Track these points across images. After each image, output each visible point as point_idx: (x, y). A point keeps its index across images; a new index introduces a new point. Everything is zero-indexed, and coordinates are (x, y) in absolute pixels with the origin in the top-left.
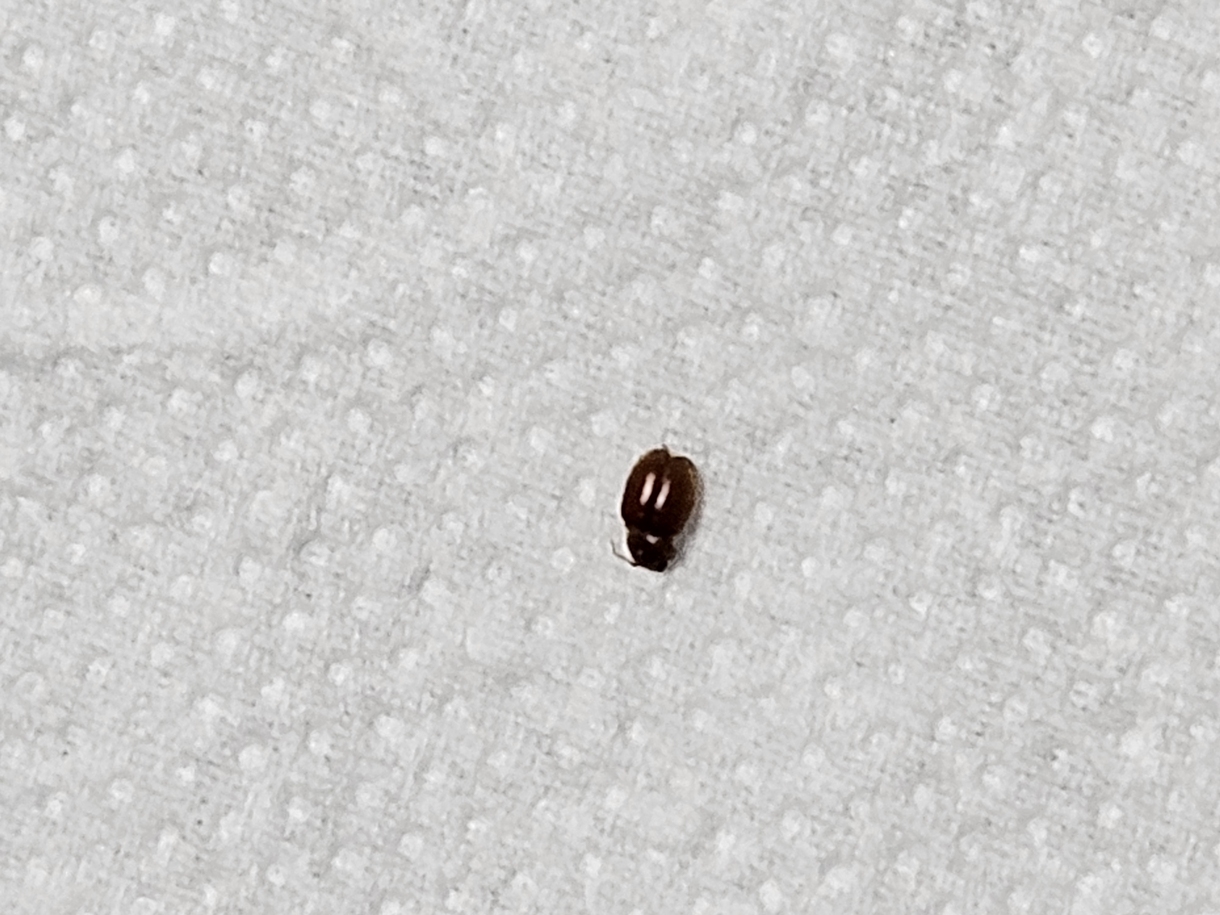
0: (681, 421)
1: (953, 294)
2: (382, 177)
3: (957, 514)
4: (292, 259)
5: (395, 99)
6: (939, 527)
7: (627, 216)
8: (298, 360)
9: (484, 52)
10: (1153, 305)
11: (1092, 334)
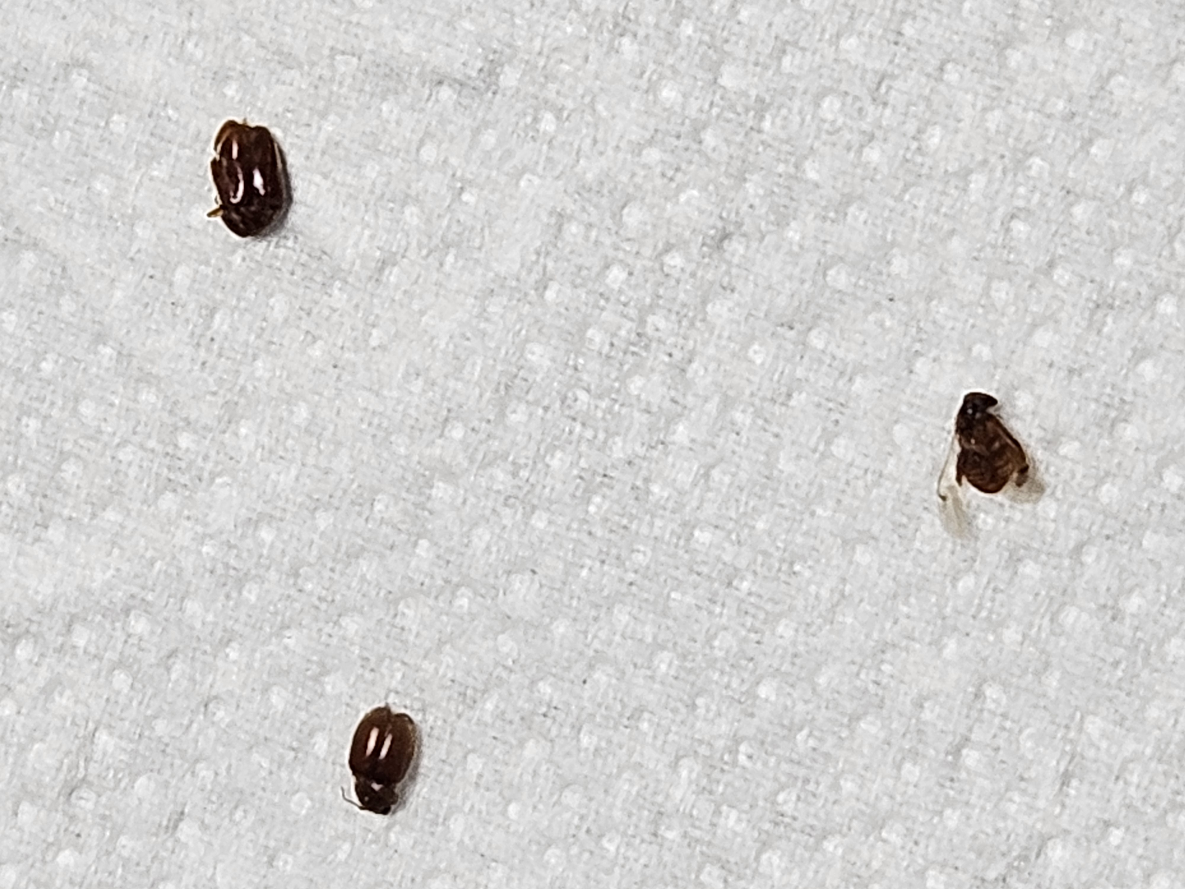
0: (401, 683)
1: (636, 572)
2: (141, 467)
3: (641, 765)
4: (62, 538)
5: (153, 399)
6: (625, 776)
7: (353, 503)
8: (69, 628)
9: (228, 358)
10: (809, 582)
11: (758, 607)
